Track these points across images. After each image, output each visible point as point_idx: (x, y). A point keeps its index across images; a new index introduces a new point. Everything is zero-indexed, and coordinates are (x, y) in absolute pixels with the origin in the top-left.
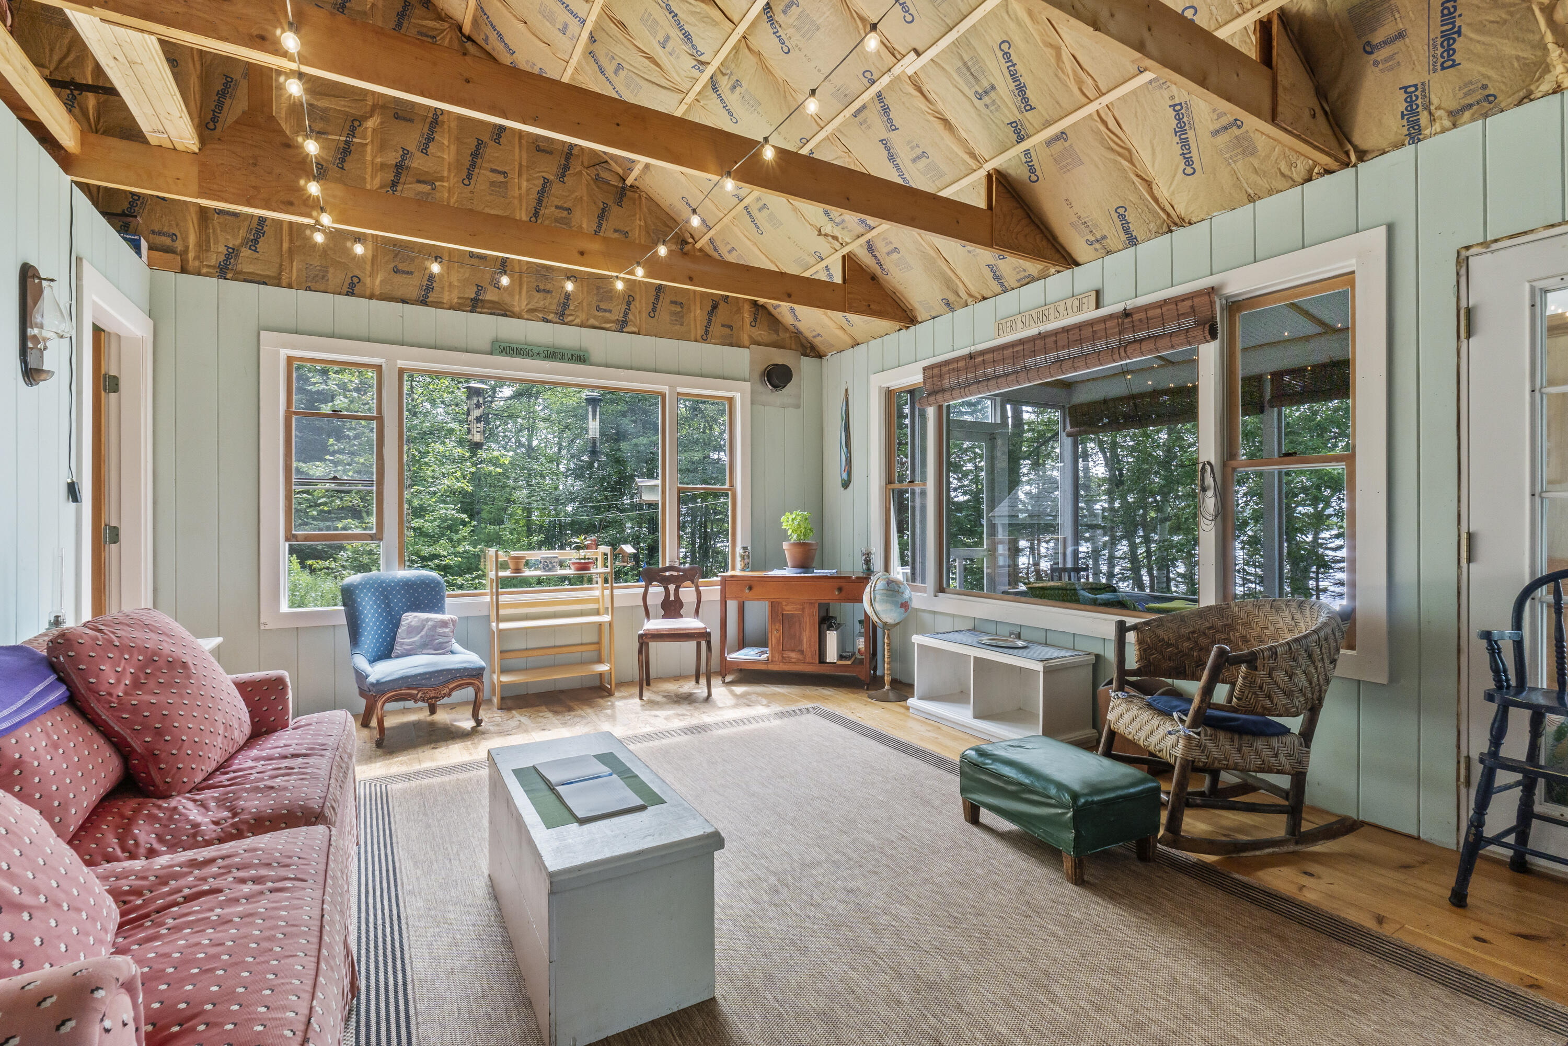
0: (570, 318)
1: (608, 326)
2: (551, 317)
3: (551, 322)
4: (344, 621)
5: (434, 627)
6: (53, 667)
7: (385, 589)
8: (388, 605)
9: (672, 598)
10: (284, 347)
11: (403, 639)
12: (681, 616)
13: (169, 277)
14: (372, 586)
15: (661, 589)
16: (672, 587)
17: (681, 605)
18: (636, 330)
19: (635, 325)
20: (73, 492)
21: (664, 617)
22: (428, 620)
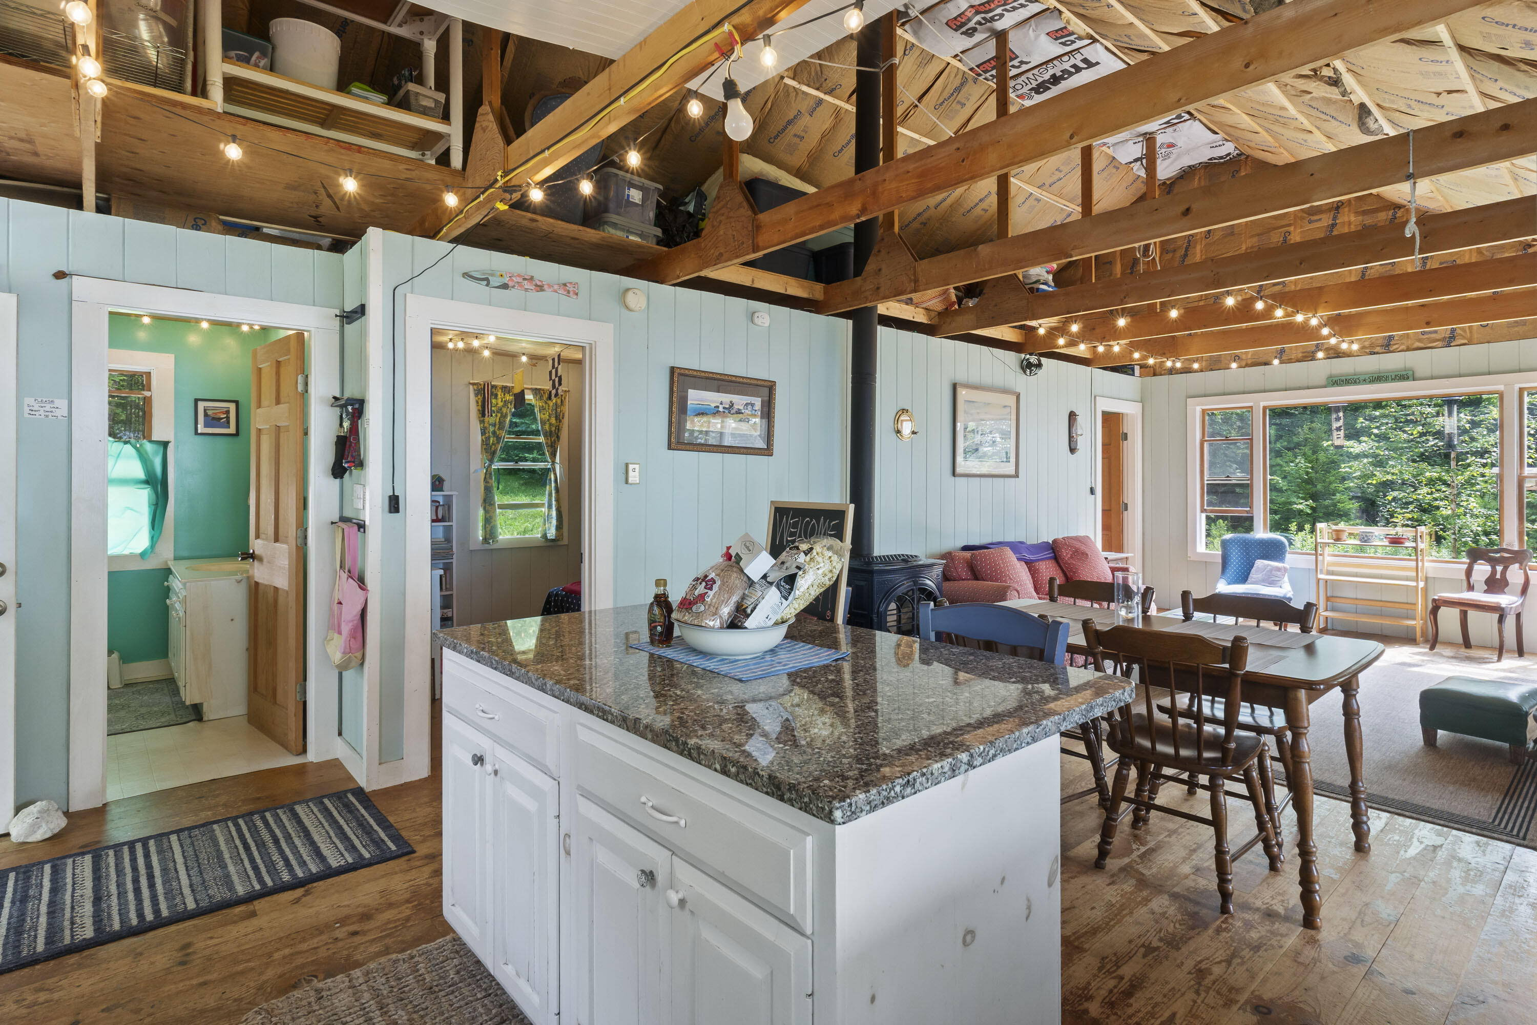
0: (1395, 347)
1: (1434, 344)
2: (1378, 349)
3: (1378, 353)
4: (1220, 561)
5: (1271, 571)
6: (1052, 549)
7: (1247, 544)
8: (1248, 554)
9: (1498, 576)
10: (1198, 405)
11: (1254, 575)
12: (1505, 593)
13: (1149, 379)
14: (1239, 541)
15: (1488, 568)
16: (1499, 569)
17: (1506, 584)
18: (1465, 341)
19: (1464, 338)
20: (1092, 491)
21: (1486, 592)
22: (1268, 565)
